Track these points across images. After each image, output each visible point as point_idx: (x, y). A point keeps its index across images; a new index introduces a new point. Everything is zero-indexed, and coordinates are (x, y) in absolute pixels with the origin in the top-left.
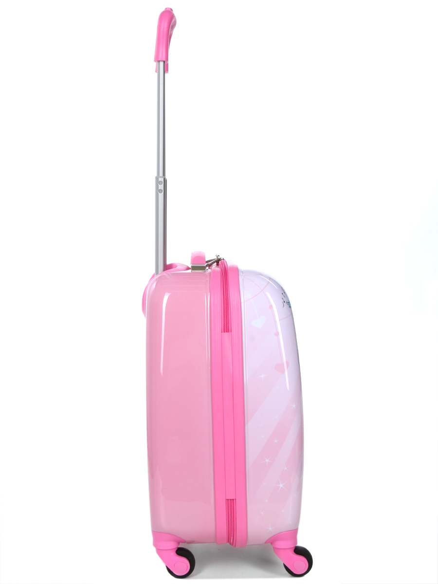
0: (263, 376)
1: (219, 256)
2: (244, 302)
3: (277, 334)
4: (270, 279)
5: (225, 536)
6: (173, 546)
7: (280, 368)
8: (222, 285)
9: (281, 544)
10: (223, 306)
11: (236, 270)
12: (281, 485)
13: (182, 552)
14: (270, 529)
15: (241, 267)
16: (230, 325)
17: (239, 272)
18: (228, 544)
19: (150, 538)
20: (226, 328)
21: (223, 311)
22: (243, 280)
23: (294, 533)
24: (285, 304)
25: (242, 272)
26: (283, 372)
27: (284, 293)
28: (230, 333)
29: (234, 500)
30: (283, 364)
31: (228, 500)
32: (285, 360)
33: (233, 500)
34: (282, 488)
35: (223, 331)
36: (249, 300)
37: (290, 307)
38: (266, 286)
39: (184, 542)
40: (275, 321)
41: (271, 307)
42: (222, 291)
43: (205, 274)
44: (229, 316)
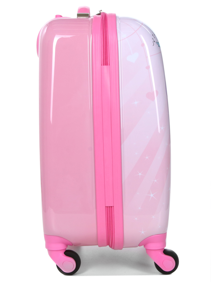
0: (136, 103)
1: (101, 10)
2: (120, 41)
3: (148, 67)
4: (142, 24)
5: (105, 238)
6: (62, 247)
7: (150, 96)
8: (102, 26)
9: (152, 246)
10: (102, 44)
11: (114, 17)
12: (152, 195)
13: (69, 253)
14: (143, 232)
15: (118, 15)
16: (108, 59)
17: (117, 18)
18: (108, 246)
19: (43, 242)
20: (106, 62)
21: (102, 47)
22: (120, 24)
23: (163, 237)
24: (155, 43)
25: (120, 19)
26: (153, 99)
27: (154, 35)
28: (108, 66)
29: (113, 207)
30: (154, 92)
31: (107, 207)
32: (155, 89)
33: (111, 207)
34: (152, 197)
35: (103, 64)
36: (124, 39)
37: (159, 46)
38: (138, 29)
39: (71, 244)
40: (147, 57)
41: (143, 45)
42: (102, 32)
43: (89, 20)
44: (108, 52)
